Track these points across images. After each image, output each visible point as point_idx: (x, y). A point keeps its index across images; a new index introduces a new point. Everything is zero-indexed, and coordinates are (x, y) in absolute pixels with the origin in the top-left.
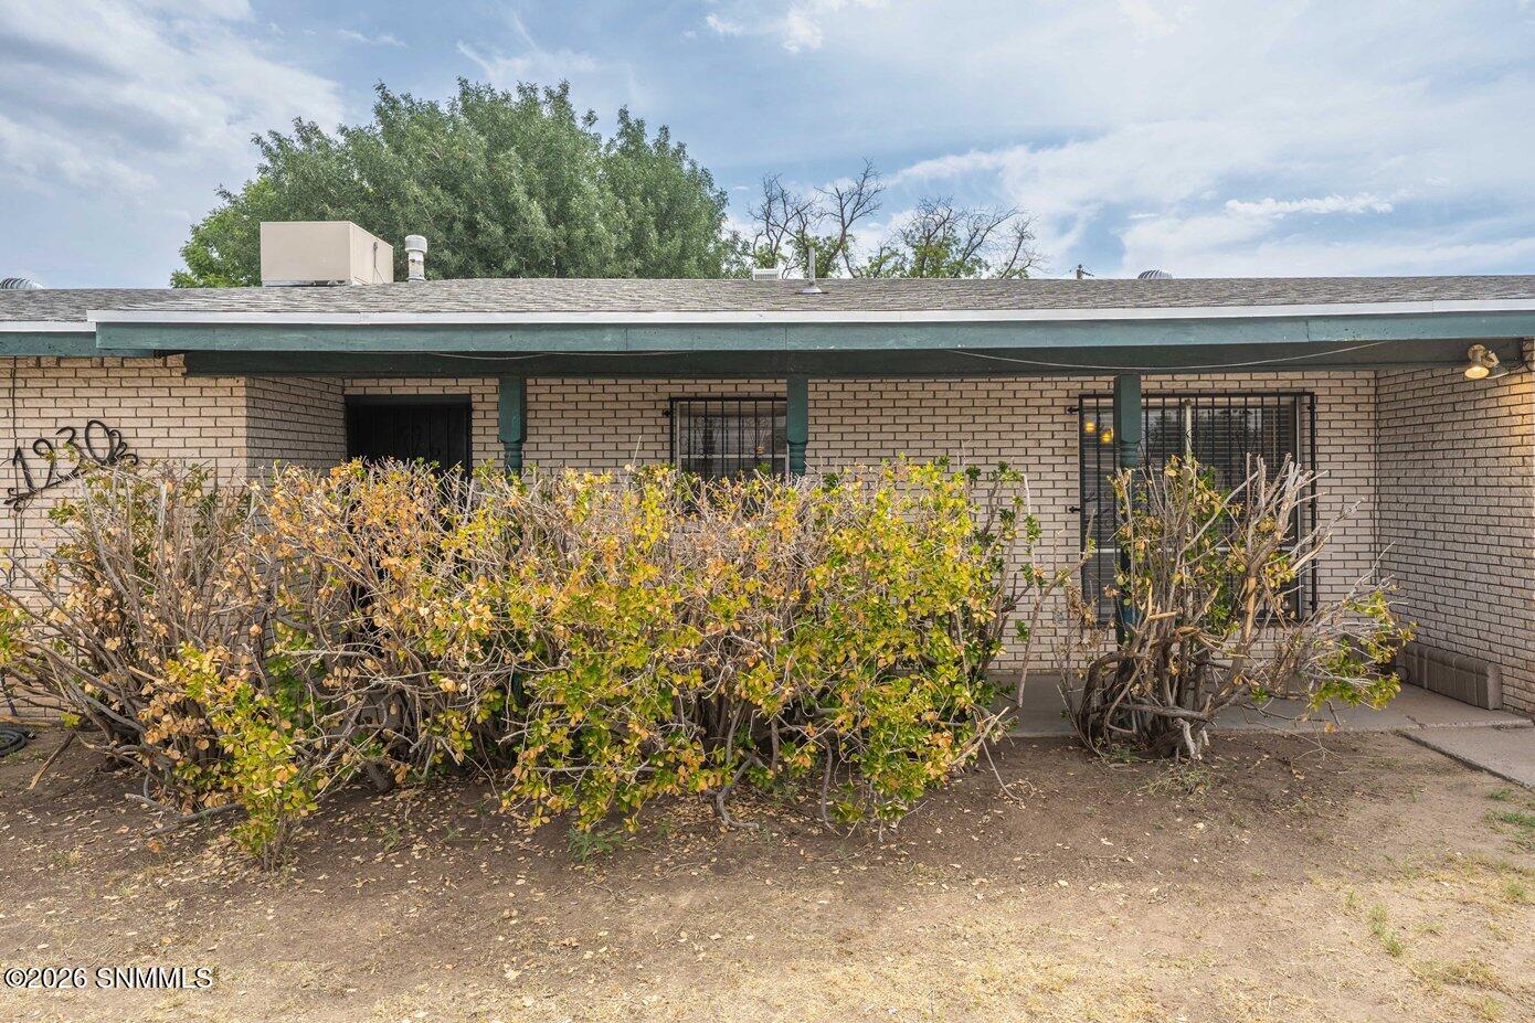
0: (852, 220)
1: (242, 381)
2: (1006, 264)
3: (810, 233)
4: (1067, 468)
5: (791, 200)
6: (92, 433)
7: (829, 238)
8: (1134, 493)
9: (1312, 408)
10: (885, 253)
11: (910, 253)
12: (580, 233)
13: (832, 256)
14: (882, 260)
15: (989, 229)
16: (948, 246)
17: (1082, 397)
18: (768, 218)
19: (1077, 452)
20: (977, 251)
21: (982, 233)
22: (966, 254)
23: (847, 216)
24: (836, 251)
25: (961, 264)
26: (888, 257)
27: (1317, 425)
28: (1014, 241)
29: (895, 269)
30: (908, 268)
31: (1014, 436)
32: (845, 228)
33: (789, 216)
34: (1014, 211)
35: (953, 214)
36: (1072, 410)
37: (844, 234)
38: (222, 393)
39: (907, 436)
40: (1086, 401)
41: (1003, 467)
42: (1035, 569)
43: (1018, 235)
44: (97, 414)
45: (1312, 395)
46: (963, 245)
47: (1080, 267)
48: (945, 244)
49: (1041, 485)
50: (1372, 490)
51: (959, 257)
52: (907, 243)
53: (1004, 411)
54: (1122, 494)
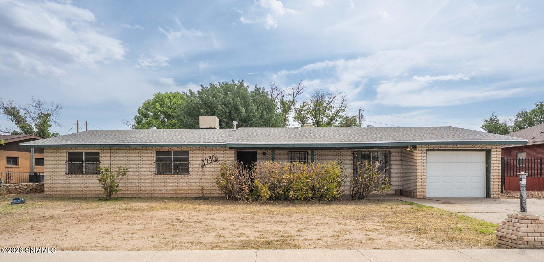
0: (296, 96)
1: (234, 150)
2: (339, 108)
3: (284, 99)
4: (351, 163)
5: (278, 90)
6: (213, 157)
7: (290, 101)
8: (359, 165)
9: (391, 153)
10: (305, 104)
11: (312, 105)
12: (252, 114)
13: (290, 106)
14: (304, 106)
15: (334, 97)
16: (322, 102)
17: (354, 151)
18: (272, 94)
19: (353, 160)
20: (331, 104)
21: (332, 98)
22: (328, 104)
23: (295, 94)
24: (292, 104)
25: (326, 107)
26: (305, 105)
27: (392, 156)
28: (341, 101)
29: (308, 109)
30: (311, 109)
31: (343, 158)
32: (294, 98)
33: (278, 94)
34: (341, 93)
35: (324, 94)
36: (352, 153)
37: (294, 100)
38: (231, 151)
39: (326, 158)
40: (354, 152)
41: (342, 162)
42: (346, 175)
43: (343, 100)
44: (214, 154)
45: (391, 151)
46: (327, 102)
47: (360, 108)
48: (321, 103)
49: (347, 165)
50: (401, 166)
51: (325, 105)
52: (312, 102)
53: (341, 154)
54: (358, 166)
